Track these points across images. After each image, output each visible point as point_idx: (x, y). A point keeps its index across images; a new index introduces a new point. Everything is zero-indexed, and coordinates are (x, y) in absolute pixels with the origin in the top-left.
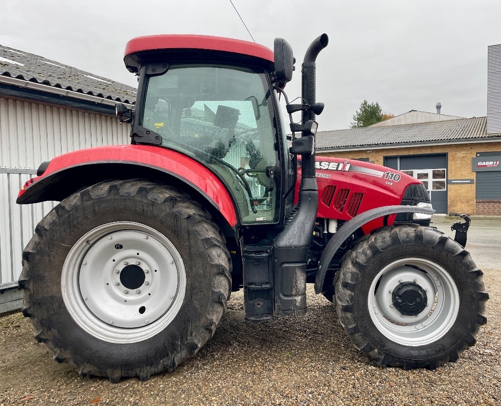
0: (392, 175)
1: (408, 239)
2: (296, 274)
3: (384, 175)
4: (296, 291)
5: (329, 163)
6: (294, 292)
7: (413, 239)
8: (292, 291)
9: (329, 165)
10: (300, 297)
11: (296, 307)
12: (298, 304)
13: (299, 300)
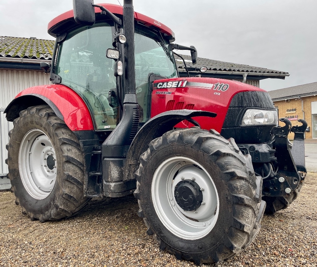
0: (221, 86)
1: (173, 139)
2: (110, 165)
3: (213, 87)
4: (111, 178)
5: (173, 82)
6: (109, 180)
7: (177, 139)
8: (108, 178)
9: (172, 84)
10: (114, 184)
11: (111, 190)
12: (112, 188)
13: (113, 186)
